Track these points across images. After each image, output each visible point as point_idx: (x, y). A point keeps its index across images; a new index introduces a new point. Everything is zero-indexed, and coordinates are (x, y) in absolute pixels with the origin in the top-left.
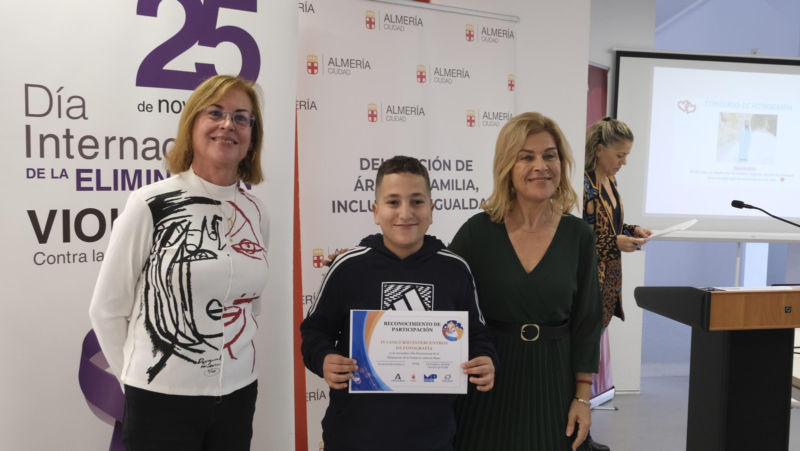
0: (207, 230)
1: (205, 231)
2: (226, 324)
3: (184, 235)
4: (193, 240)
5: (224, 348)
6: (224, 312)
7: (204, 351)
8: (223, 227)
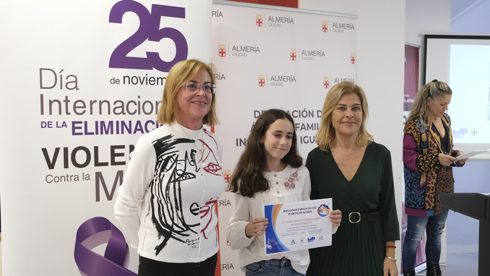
3: (175, 164)
4: (180, 167)
5: (201, 232)
6: (200, 210)
8: (197, 156)
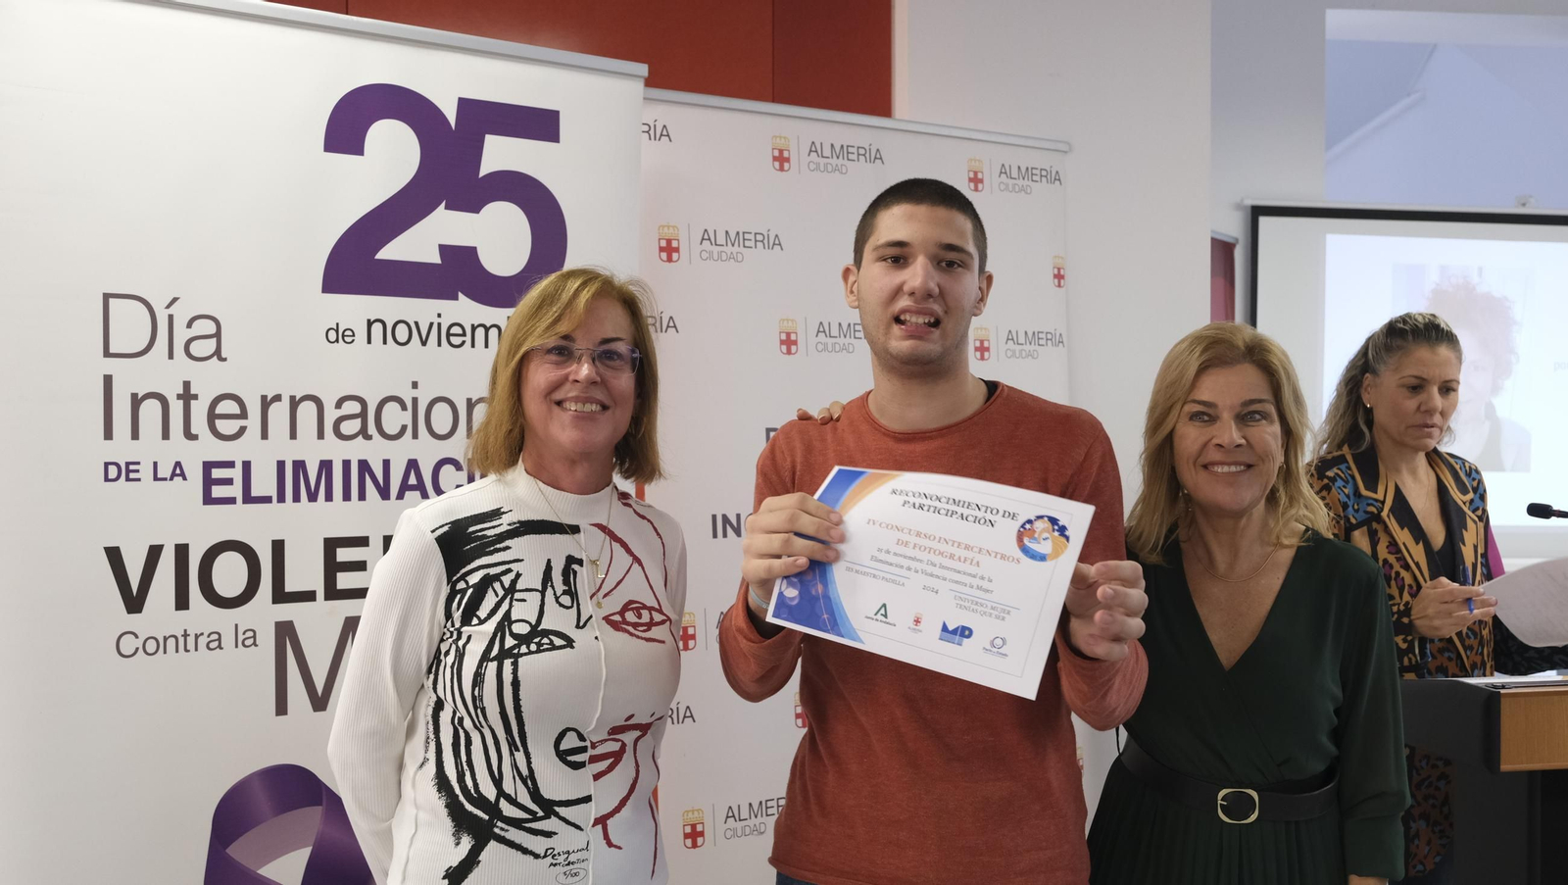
0: (552, 587)
3: (507, 601)
5: (594, 826)
6: (591, 752)
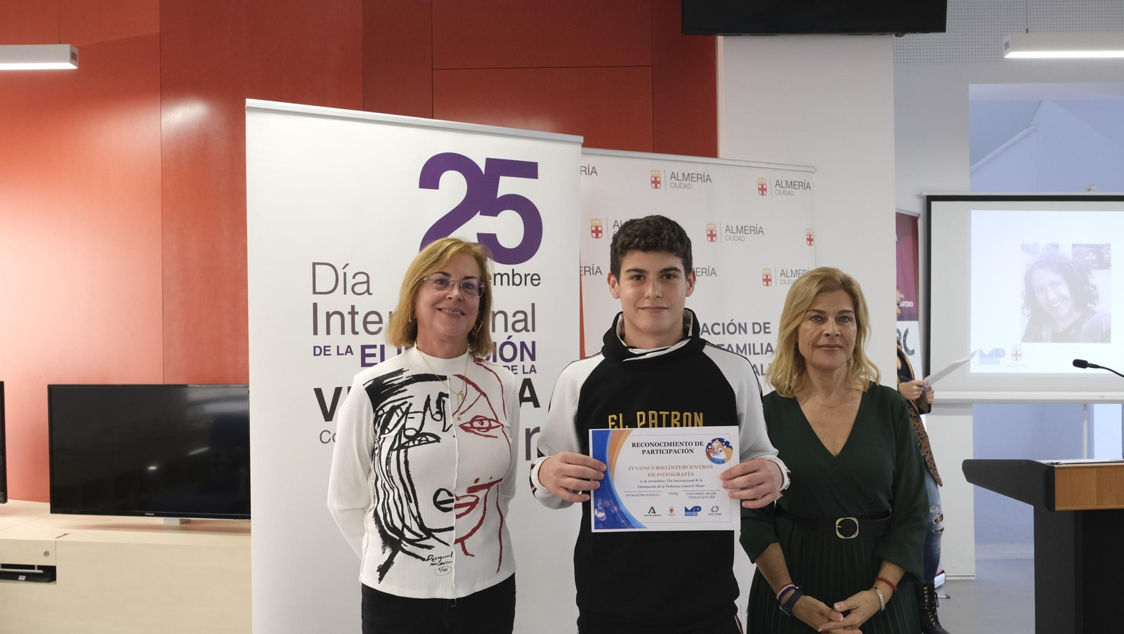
0: (430, 410)
1: (428, 412)
2: (458, 517)
3: (404, 418)
4: (413, 424)
5: (455, 543)
6: (456, 502)
7: (433, 547)
8: (450, 406)
